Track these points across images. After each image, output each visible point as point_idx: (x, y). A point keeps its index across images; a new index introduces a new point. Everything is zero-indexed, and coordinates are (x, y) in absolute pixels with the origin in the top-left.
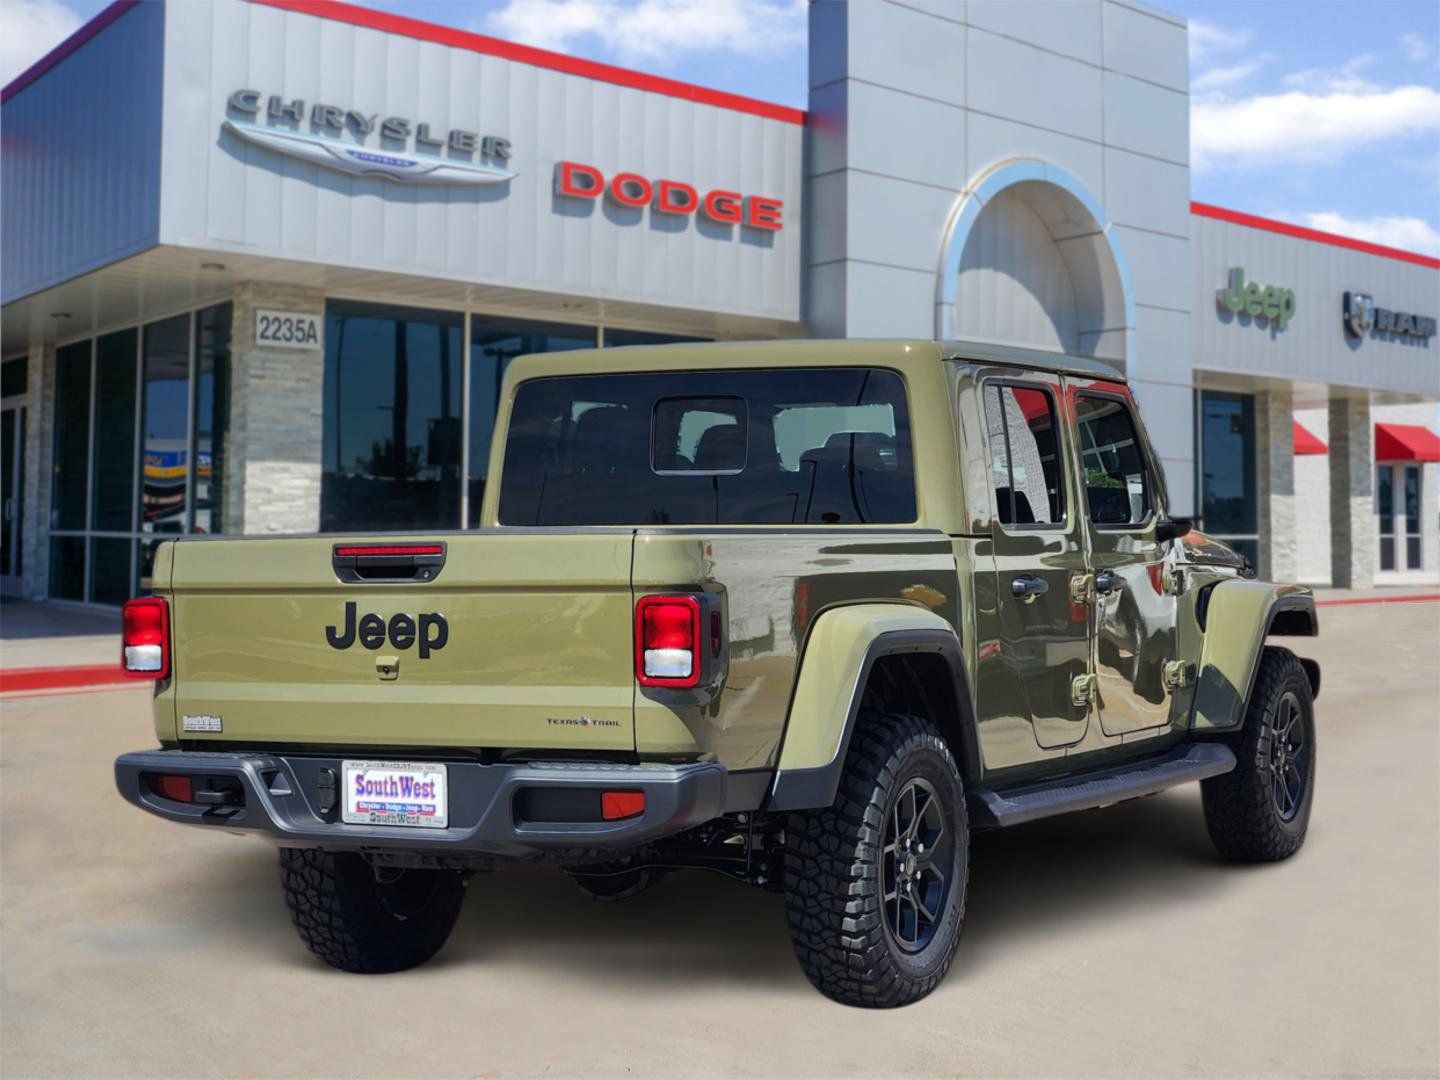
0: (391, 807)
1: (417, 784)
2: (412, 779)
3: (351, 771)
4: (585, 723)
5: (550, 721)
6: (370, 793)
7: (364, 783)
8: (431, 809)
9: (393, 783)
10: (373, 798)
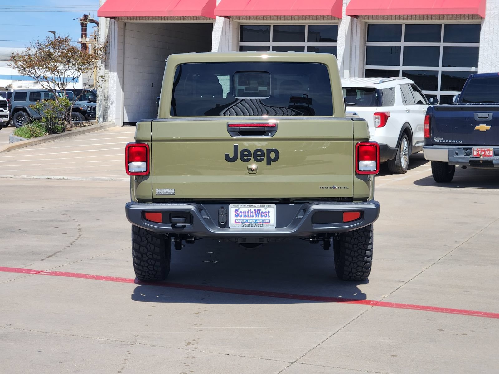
0: (250, 221)
1: (262, 212)
2: (260, 210)
3: (232, 208)
4: (335, 188)
5: (321, 187)
6: (241, 216)
7: (238, 213)
8: (268, 221)
9: (251, 212)
10: (242, 218)
